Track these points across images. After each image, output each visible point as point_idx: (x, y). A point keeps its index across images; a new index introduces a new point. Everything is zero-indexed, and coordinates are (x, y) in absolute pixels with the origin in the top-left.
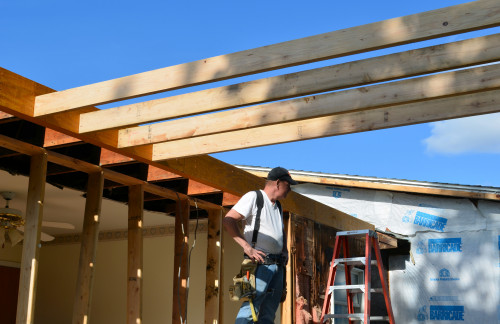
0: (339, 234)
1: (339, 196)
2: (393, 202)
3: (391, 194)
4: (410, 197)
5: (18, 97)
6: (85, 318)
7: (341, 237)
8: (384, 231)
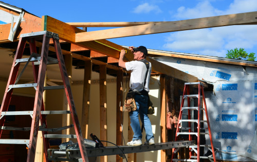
0: (186, 84)
1: (180, 63)
2: (206, 66)
3: (205, 63)
4: (213, 64)
5: (70, 35)
6: (87, 126)
7: (186, 85)
8: (201, 80)
